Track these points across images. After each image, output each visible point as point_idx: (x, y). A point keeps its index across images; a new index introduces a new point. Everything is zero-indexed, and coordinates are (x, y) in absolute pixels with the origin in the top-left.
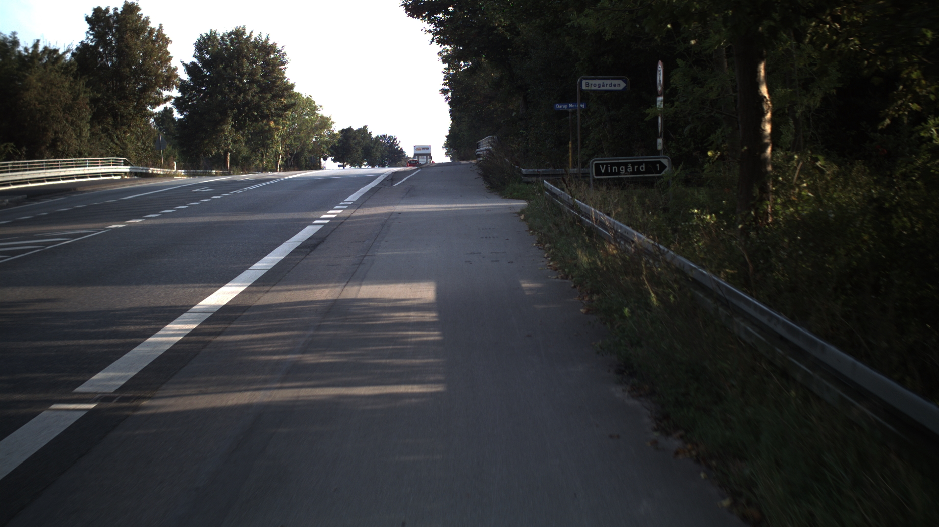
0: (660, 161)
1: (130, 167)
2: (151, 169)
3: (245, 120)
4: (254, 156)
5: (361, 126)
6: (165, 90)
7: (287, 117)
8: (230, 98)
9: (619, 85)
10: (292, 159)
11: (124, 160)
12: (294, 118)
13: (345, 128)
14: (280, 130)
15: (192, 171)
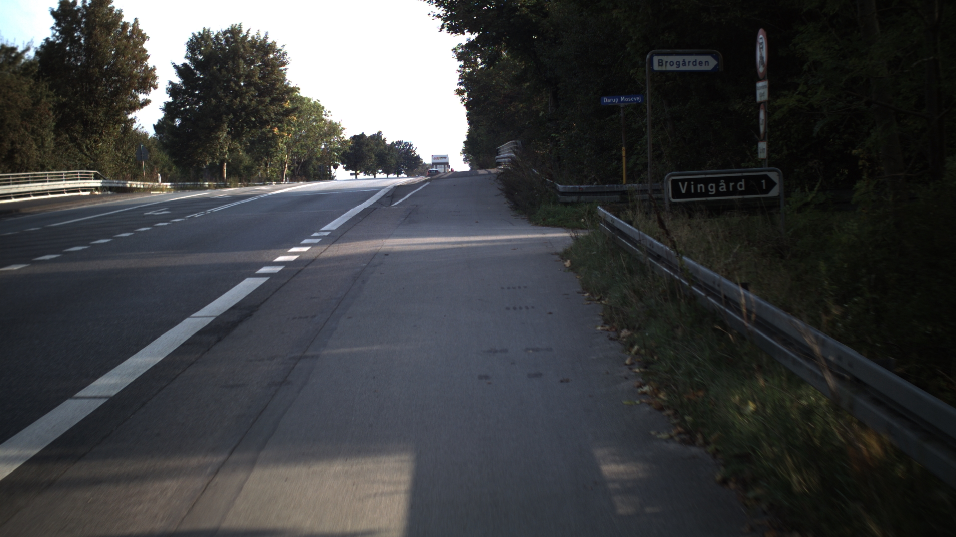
0: (766, 176)
1: (102, 181)
2: (129, 182)
3: (242, 127)
4: (257, 165)
5: (375, 132)
6: (141, 93)
7: (292, 123)
8: (225, 103)
9: (707, 63)
10: (299, 168)
11: (94, 173)
12: (300, 125)
13: (358, 133)
14: (284, 137)
15: (180, 183)
